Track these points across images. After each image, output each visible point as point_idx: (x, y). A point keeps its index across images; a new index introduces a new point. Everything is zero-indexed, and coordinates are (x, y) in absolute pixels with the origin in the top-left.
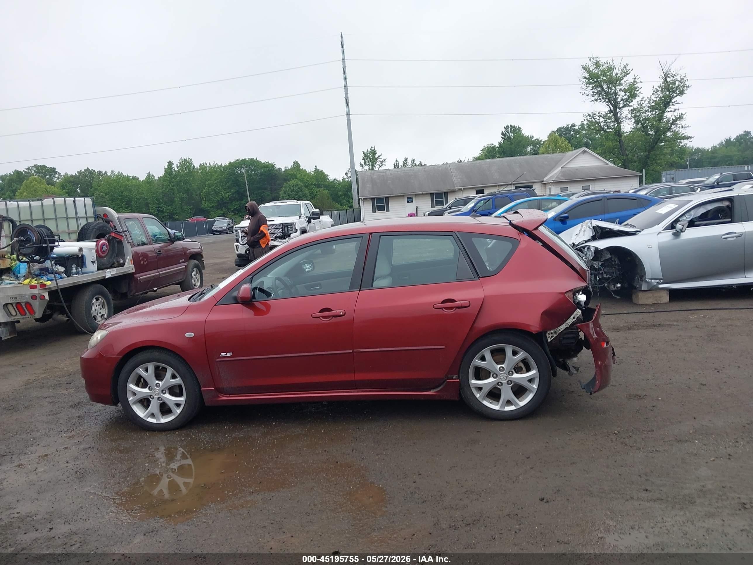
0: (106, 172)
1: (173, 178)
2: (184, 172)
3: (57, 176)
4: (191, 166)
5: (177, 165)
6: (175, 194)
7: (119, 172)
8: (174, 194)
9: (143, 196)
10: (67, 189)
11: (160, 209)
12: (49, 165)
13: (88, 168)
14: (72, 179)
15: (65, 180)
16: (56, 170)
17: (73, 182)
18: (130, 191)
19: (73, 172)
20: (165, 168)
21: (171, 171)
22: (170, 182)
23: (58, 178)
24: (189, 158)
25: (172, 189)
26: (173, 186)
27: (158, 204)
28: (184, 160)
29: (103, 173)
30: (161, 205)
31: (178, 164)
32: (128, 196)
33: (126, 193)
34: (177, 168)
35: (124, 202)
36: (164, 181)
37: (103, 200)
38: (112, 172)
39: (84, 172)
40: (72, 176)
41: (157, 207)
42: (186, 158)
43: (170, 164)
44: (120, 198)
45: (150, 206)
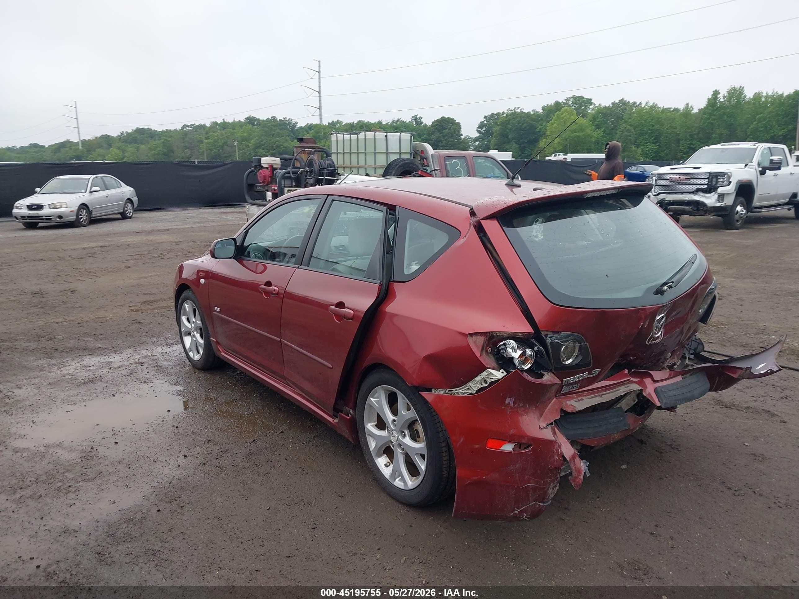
0: (640, 104)
1: (716, 110)
2: (730, 103)
3: (591, 107)
4: (741, 97)
5: (724, 95)
6: (714, 129)
7: (654, 103)
8: (712, 130)
9: (676, 130)
10: (598, 120)
11: (692, 146)
12: (587, 96)
13: (623, 99)
14: (605, 111)
15: (598, 111)
16: (592, 101)
17: (605, 114)
18: (662, 125)
19: (607, 103)
20: (708, 99)
21: (715, 102)
22: (711, 116)
23: (593, 109)
24: (741, 87)
25: (712, 124)
26: (714, 119)
27: (690, 140)
28: (734, 89)
29: (638, 104)
30: (694, 142)
31: (726, 93)
32: (659, 130)
33: (656, 127)
34: (724, 98)
35: (652, 137)
36: (704, 114)
37: (629, 134)
38: (647, 103)
39: (617, 103)
40: (605, 107)
41: (688, 144)
42: (737, 86)
43: (716, 93)
44: (649, 132)
45: (681, 142)
